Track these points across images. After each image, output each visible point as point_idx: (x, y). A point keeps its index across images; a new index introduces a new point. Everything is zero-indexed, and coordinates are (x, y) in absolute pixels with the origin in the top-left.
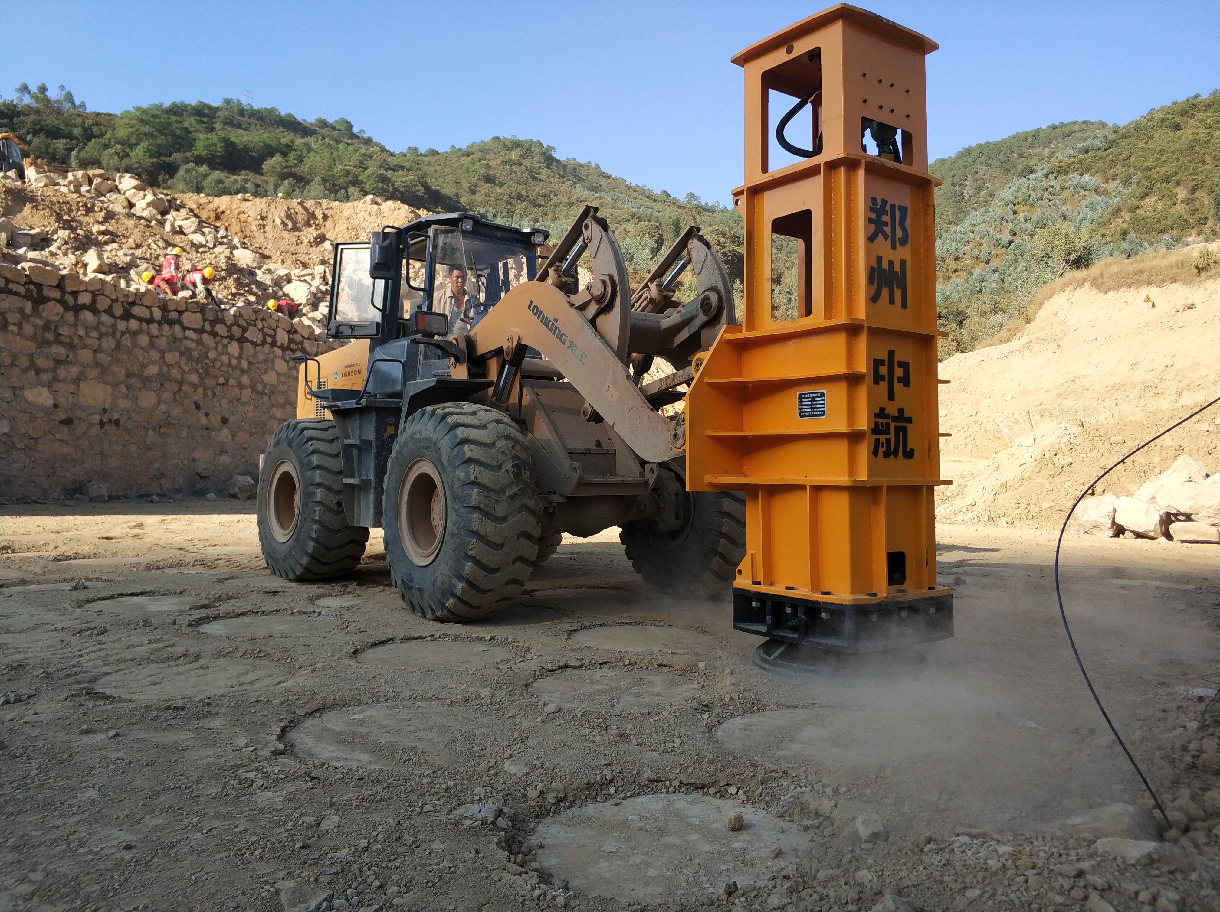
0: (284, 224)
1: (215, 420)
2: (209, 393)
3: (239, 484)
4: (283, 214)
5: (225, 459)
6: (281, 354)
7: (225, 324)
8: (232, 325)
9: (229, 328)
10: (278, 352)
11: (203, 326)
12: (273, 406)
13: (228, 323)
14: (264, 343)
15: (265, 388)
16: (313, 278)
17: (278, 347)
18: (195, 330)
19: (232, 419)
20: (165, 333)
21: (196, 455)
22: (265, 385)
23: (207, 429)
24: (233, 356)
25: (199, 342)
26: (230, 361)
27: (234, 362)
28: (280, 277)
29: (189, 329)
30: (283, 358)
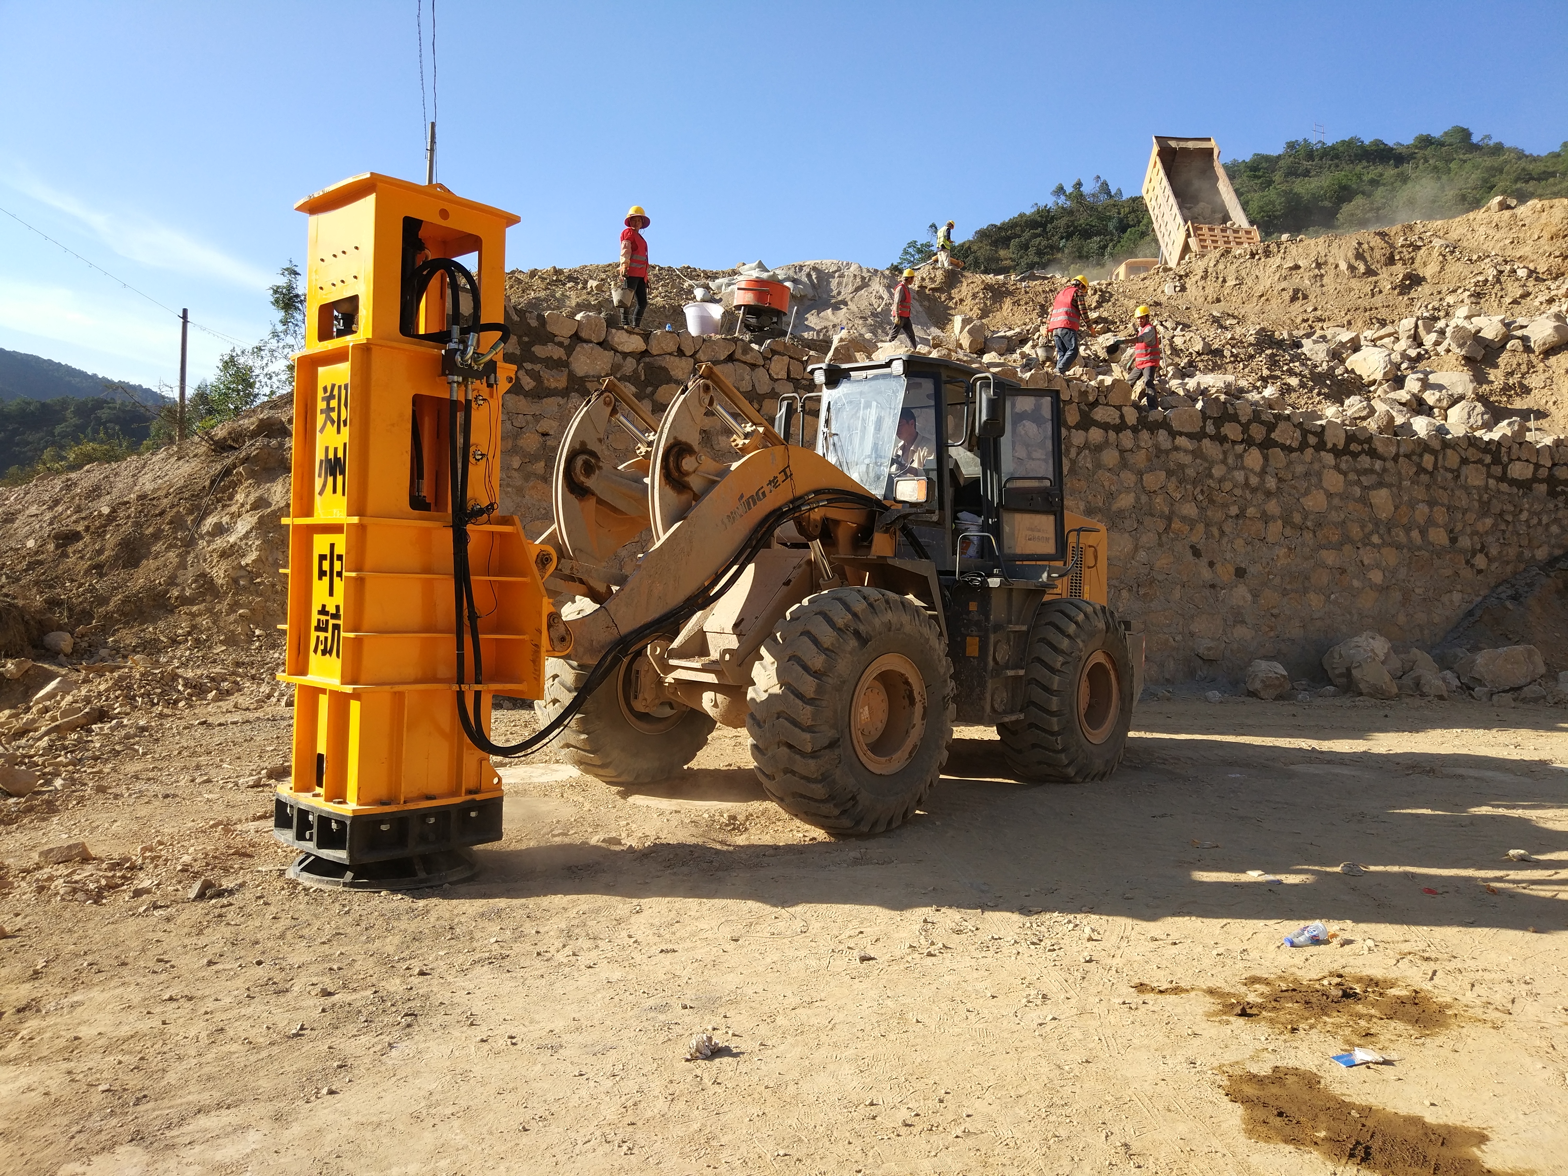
0: (1352, 268)
1: (1225, 573)
2: (1215, 531)
3: (1260, 675)
4: (1351, 254)
5: (1241, 632)
6: (1333, 462)
7: (1239, 422)
8: (1250, 422)
9: (1246, 427)
10: (1329, 458)
11: (1203, 427)
12: (1321, 547)
13: (1244, 420)
14: (1303, 445)
15: (1305, 518)
16: (1398, 339)
17: (1328, 451)
18: (1190, 436)
19: (1253, 570)
20: (1143, 444)
21: (1195, 627)
22: (1306, 515)
23: (1213, 586)
24: (1252, 470)
25: (1197, 454)
26: (1247, 479)
27: (1254, 481)
28: (1342, 345)
29: (1181, 434)
30: (1337, 468)
